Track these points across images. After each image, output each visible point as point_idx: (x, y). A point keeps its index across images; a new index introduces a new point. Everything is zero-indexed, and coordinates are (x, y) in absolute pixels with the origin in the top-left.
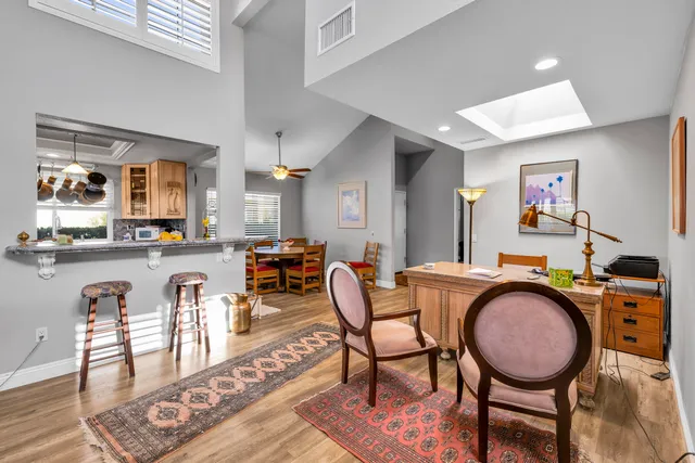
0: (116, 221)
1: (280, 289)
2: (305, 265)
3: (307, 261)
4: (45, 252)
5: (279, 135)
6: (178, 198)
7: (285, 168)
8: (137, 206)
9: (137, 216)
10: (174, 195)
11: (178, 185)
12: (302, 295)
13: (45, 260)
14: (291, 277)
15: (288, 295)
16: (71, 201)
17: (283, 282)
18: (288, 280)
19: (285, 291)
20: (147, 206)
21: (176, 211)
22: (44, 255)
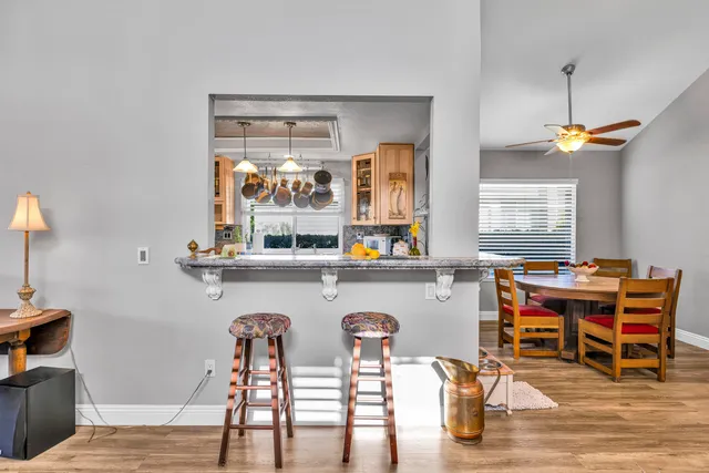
0: (346, 228)
1: (565, 354)
2: (622, 318)
3: (627, 311)
4: (207, 266)
5: (568, 70)
6: (403, 195)
7: (581, 128)
8: (363, 209)
9: (363, 222)
10: (398, 191)
11: (403, 176)
12: (613, 380)
13: (207, 277)
14: (588, 336)
15: (581, 371)
16: (306, 206)
17: (572, 342)
18: (582, 340)
19: (577, 359)
20: (371, 208)
21: (400, 213)
22: (207, 271)
